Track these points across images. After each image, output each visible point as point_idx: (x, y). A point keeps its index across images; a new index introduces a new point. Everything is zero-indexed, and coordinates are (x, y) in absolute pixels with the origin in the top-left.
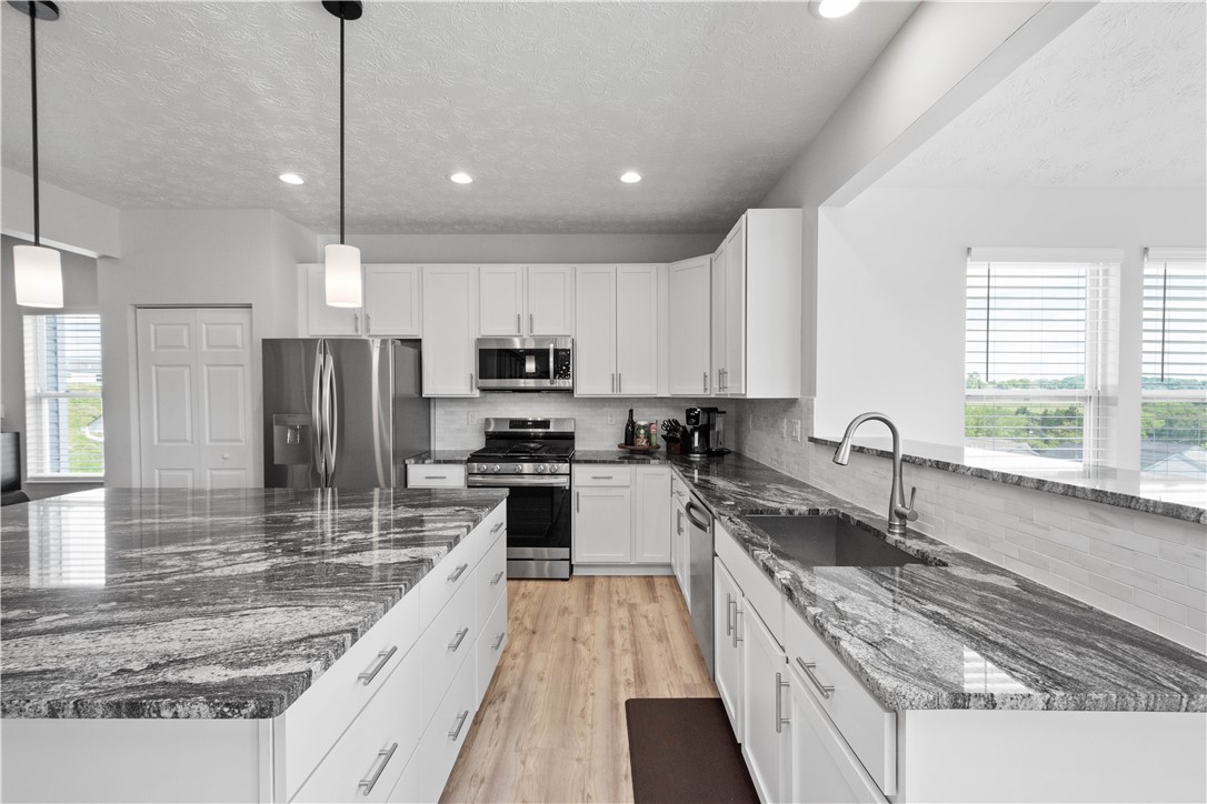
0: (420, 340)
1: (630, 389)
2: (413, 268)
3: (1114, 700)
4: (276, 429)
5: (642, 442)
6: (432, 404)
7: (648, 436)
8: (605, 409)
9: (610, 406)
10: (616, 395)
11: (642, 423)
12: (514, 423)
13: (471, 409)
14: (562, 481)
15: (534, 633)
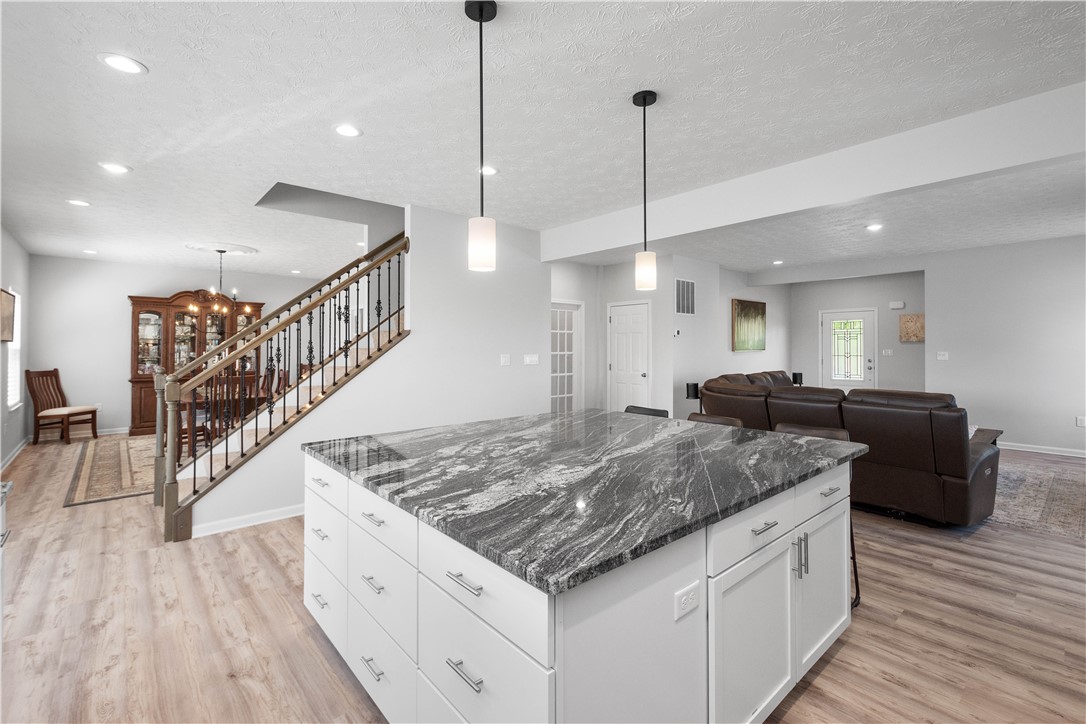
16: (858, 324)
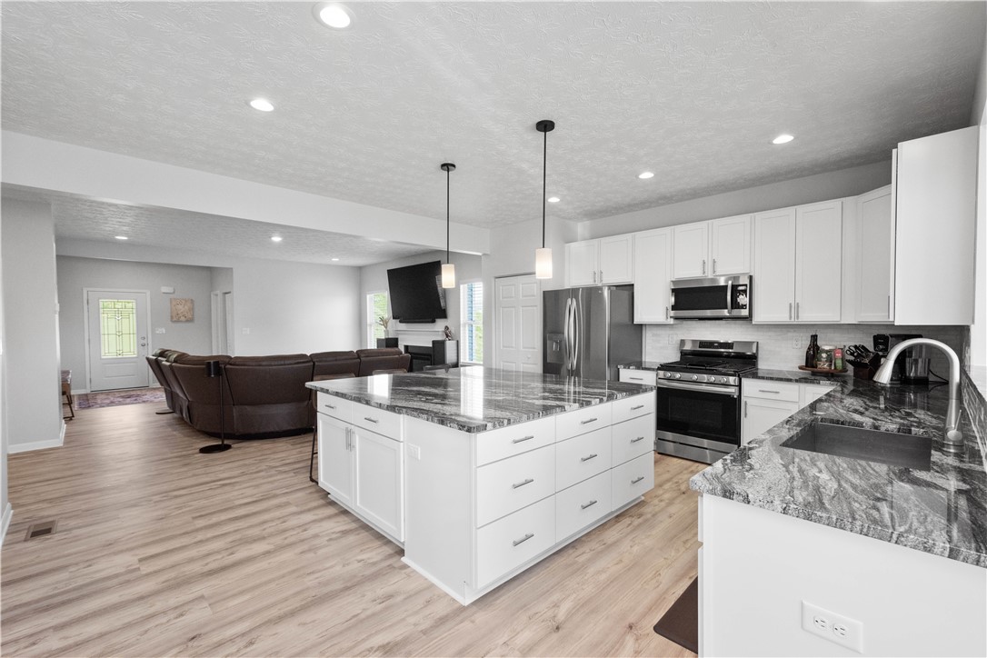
0: (633, 285)
1: (808, 316)
2: (629, 236)
3: (834, 520)
4: (548, 342)
5: (823, 365)
6: (644, 328)
7: (830, 360)
8: (790, 334)
9: (795, 331)
10: (793, 321)
11: (827, 348)
12: (703, 344)
13: (671, 332)
14: (732, 391)
15: (684, 493)
16: (131, 305)
